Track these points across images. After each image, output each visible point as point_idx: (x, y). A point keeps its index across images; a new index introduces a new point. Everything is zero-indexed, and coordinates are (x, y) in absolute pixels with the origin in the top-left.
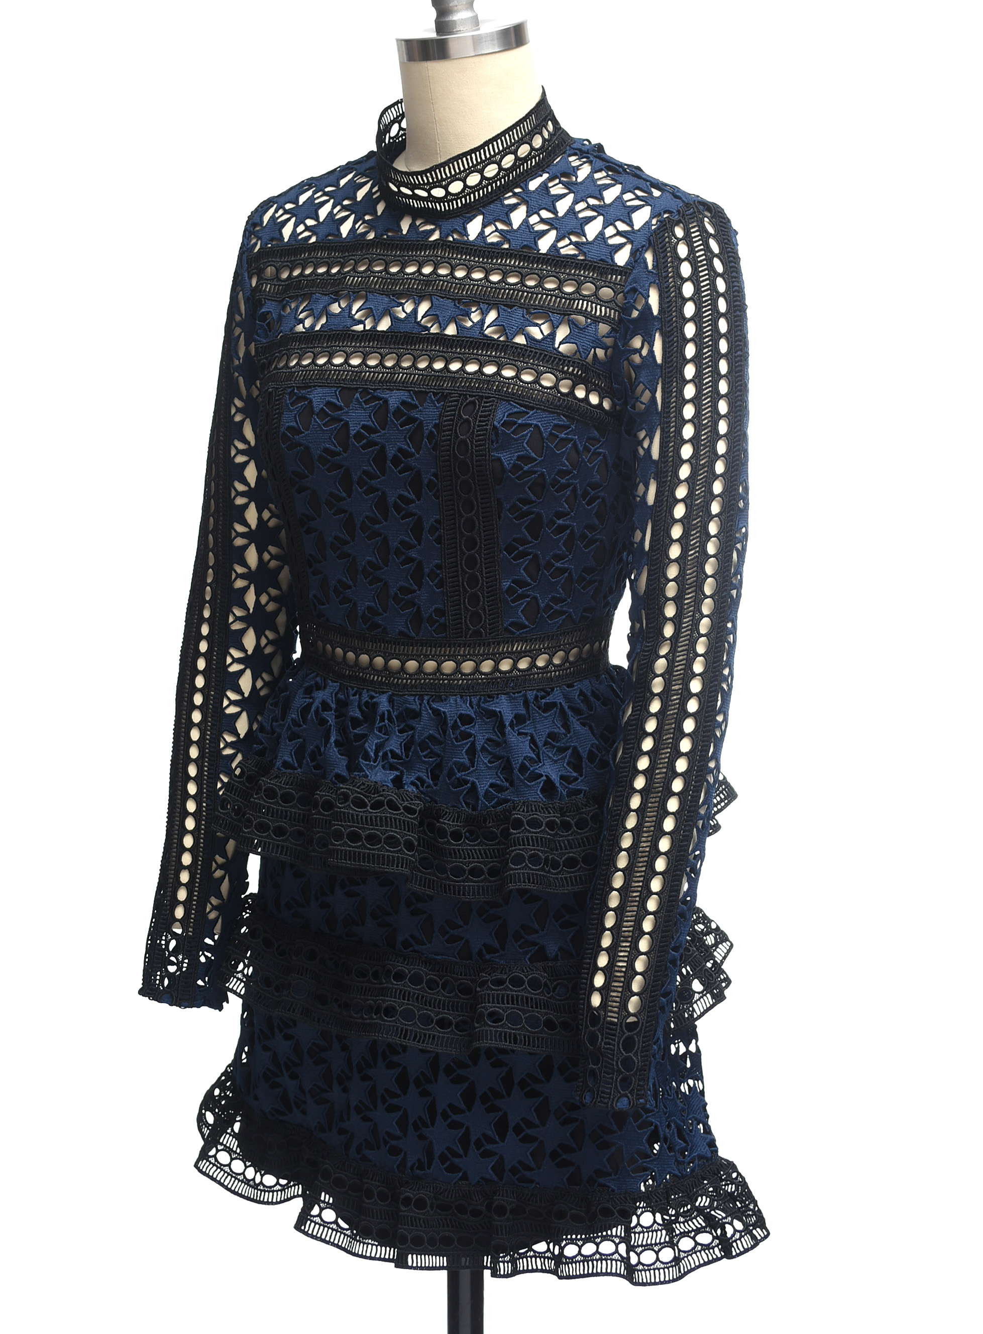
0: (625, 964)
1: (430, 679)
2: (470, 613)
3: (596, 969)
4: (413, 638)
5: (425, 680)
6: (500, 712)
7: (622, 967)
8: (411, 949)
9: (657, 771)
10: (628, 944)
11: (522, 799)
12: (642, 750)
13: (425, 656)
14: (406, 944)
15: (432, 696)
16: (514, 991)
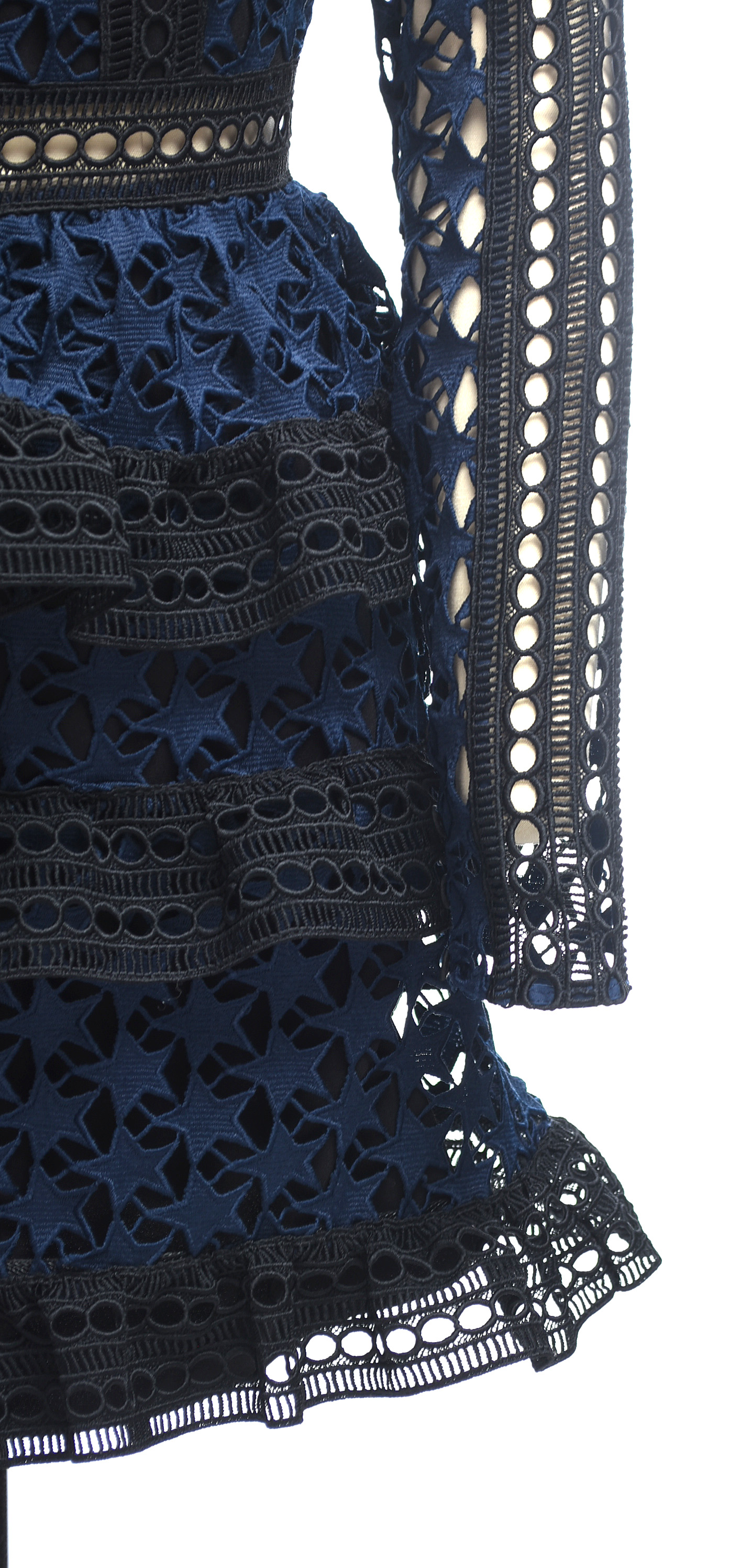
0: (567, 718)
1: (61, 176)
2: (147, 21)
3: (513, 736)
4: (22, 83)
5: (50, 177)
6: (208, 239)
7: (564, 723)
8: (36, 780)
9: (569, 326)
10: (567, 677)
11: (282, 419)
12: (529, 287)
13: (49, 123)
14: (26, 772)
15: (69, 212)
16: (309, 822)
